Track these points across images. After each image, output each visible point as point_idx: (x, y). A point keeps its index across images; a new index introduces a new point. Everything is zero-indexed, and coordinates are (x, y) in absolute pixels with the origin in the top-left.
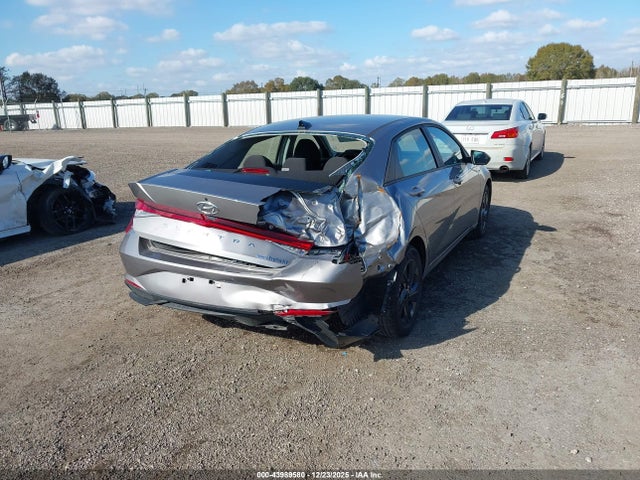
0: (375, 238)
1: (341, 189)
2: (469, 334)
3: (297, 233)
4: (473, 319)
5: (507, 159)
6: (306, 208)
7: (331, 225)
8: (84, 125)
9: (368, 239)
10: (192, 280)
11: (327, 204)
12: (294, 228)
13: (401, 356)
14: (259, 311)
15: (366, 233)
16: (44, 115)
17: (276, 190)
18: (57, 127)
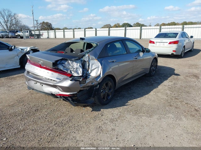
0: (93, 74)
1: (83, 59)
2: (126, 106)
3: (66, 71)
4: (130, 102)
5: (174, 51)
6: (71, 64)
7: (78, 70)
8: (55, 37)
9: (91, 74)
10: (37, 83)
11: (77, 63)
12: (66, 70)
13: (100, 111)
14: (52, 94)
15: (91, 72)
16: (45, 34)
17: (61, 58)
18: (48, 38)
